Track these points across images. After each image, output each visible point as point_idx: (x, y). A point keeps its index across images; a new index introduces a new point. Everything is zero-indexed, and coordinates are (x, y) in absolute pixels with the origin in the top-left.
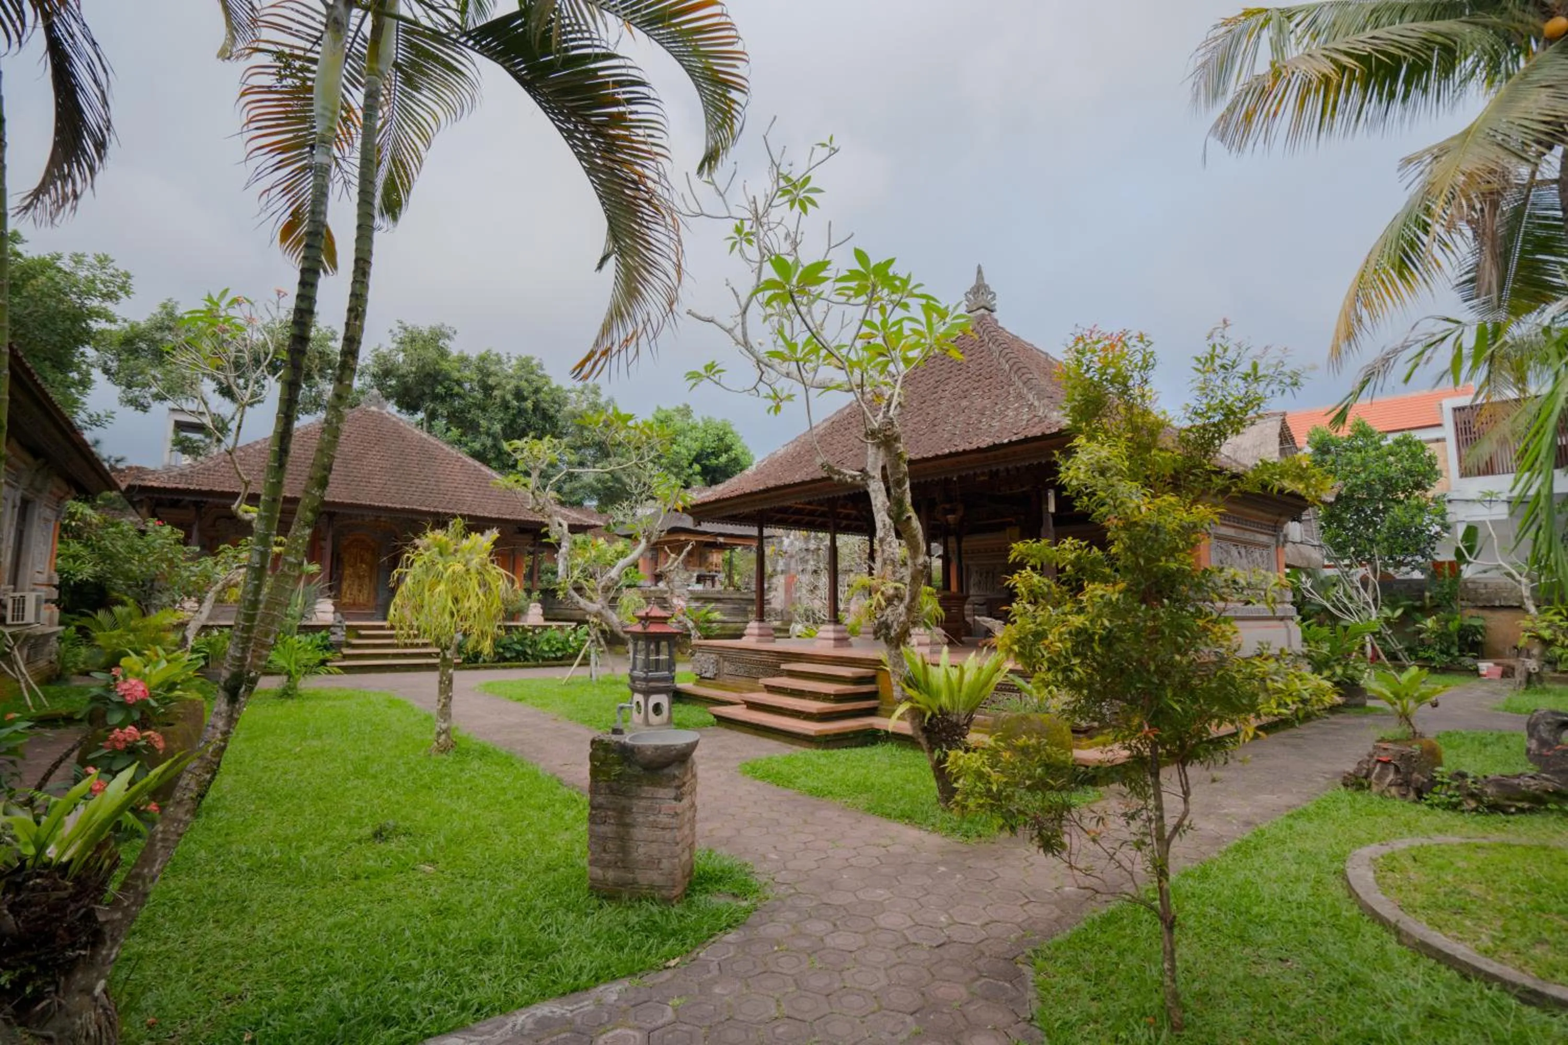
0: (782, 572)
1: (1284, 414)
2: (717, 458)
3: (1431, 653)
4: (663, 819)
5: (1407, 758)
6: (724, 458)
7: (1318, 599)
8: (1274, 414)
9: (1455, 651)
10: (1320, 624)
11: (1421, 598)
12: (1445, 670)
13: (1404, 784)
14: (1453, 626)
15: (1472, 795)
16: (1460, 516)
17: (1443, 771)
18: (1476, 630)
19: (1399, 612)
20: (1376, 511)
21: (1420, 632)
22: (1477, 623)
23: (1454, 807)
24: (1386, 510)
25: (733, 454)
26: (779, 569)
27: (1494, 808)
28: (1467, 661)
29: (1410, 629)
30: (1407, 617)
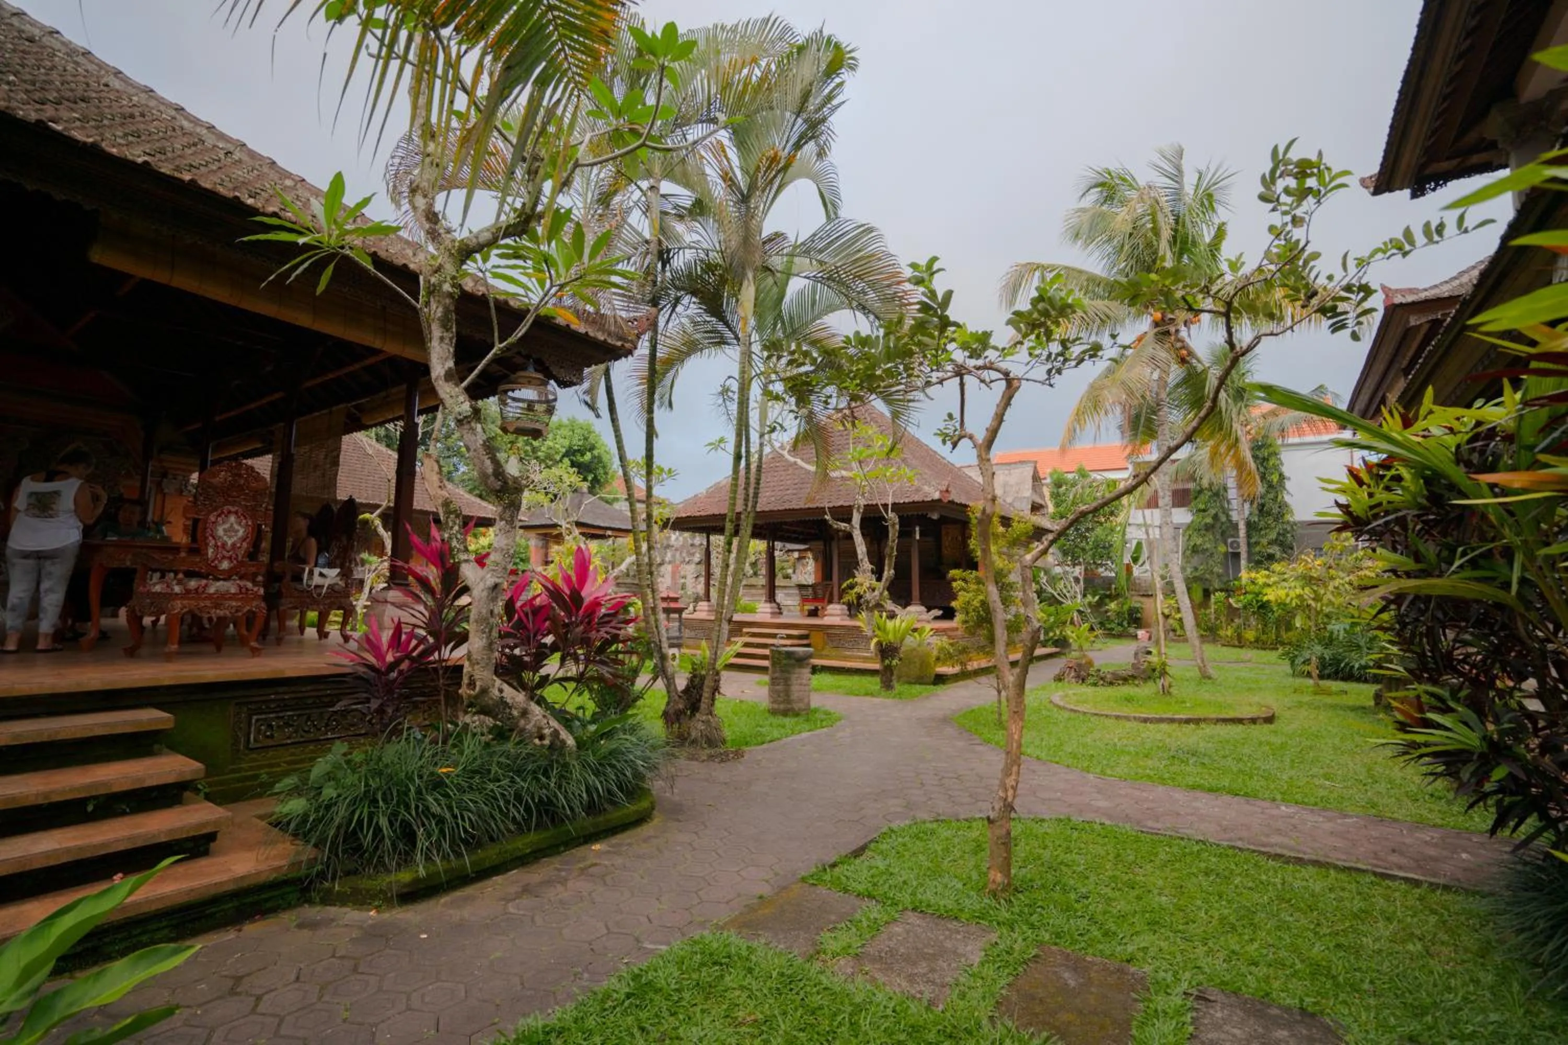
0: (670, 562)
1: (1036, 462)
2: (583, 455)
3: (1113, 626)
4: (804, 682)
5: (1079, 665)
6: (588, 456)
7: (1050, 590)
8: (1029, 462)
9: (1125, 623)
10: (1050, 605)
11: (1109, 589)
12: (1119, 636)
13: (1078, 677)
14: (1126, 607)
15: (1102, 679)
16: (1135, 535)
17: (1092, 671)
18: (1137, 610)
19: (1097, 598)
20: (1088, 530)
21: (1107, 612)
22: (1138, 605)
23: (1095, 685)
24: (1093, 529)
25: (596, 452)
26: (667, 559)
27: (1111, 684)
28: (1132, 630)
29: (1103, 609)
30: (1100, 603)
